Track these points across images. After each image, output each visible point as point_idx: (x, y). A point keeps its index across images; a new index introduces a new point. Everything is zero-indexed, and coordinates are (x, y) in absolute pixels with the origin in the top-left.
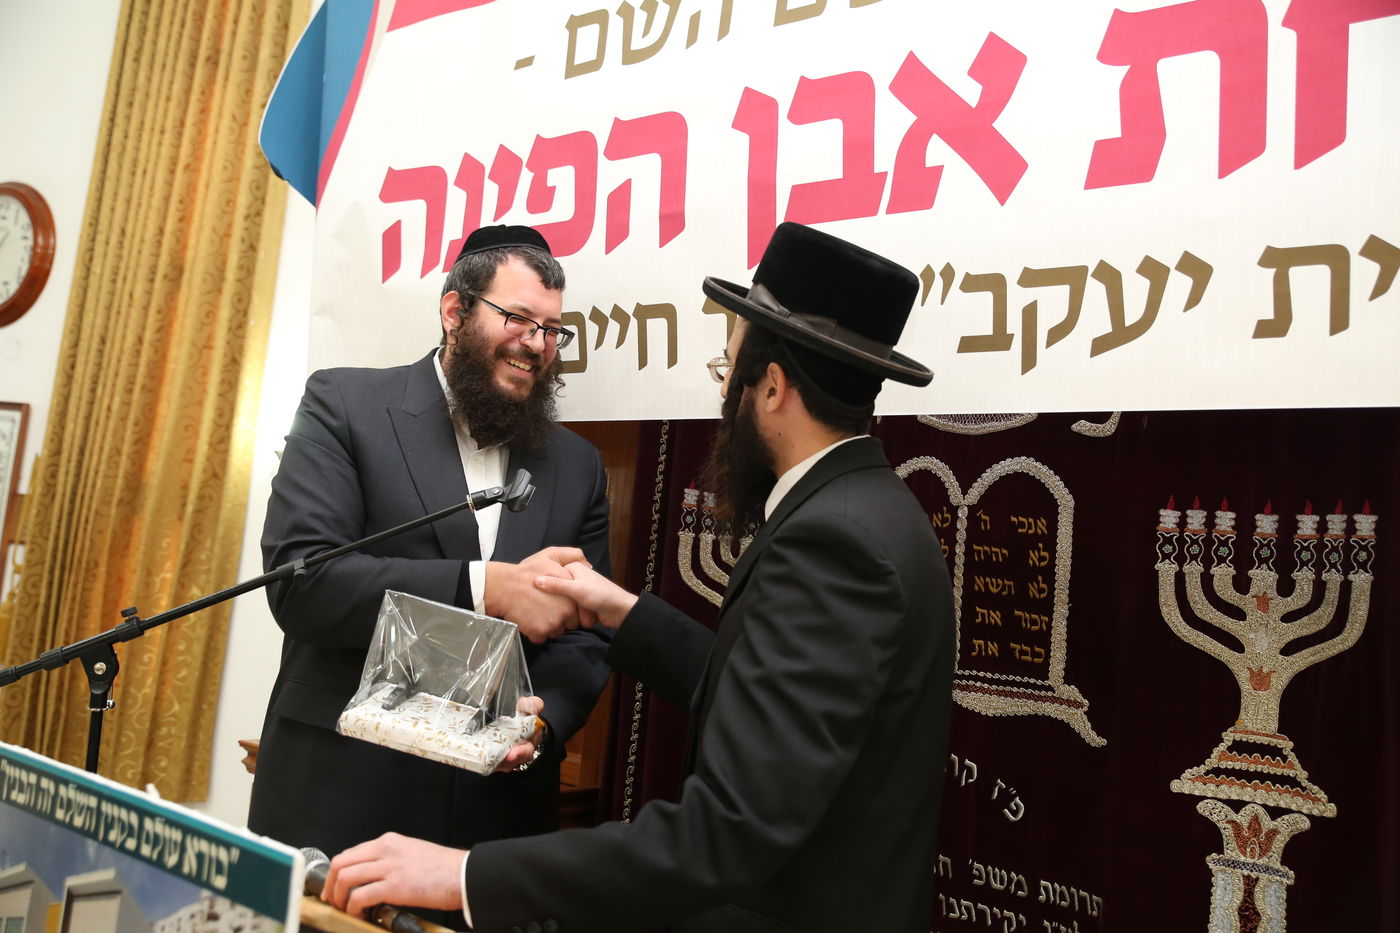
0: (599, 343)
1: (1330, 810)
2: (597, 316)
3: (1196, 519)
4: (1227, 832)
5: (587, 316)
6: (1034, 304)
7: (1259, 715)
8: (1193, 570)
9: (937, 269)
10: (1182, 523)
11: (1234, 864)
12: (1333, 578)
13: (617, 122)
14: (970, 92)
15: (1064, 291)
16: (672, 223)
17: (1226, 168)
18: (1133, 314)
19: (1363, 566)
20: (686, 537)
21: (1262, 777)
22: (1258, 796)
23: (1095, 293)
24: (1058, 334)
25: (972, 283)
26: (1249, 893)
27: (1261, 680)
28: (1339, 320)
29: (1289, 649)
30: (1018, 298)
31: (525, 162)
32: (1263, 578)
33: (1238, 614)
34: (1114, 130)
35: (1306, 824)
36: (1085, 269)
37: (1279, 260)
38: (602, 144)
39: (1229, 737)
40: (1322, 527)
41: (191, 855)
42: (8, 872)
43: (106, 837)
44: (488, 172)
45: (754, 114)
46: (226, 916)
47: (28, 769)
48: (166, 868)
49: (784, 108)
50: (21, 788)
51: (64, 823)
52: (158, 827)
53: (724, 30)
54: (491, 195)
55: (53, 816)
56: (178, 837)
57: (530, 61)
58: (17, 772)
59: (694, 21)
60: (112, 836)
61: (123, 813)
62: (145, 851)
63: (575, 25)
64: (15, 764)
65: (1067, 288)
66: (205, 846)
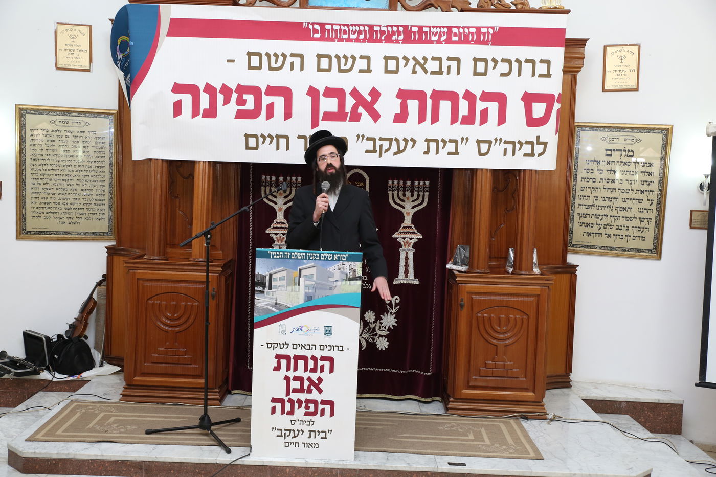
0: (263, 143)
1: (421, 237)
2: (262, 136)
3: (396, 182)
4: (403, 244)
5: (259, 136)
6: (382, 144)
7: (408, 221)
8: (395, 193)
9: (361, 135)
10: (393, 183)
11: (404, 250)
12: (421, 194)
13: (268, 86)
14: (369, 99)
15: (388, 142)
16: (288, 115)
17: (419, 123)
18: (402, 148)
19: (427, 191)
20: (263, 189)
21: (408, 232)
22: (408, 236)
23: (394, 143)
24: (387, 151)
25: (368, 139)
26: (407, 255)
27: (408, 214)
28: (437, 153)
29: (413, 207)
30: (378, 143)
31: (234, 90)
32: (408, 194)
33: (404, 201)
34: (399, 112)
35: (417, 240)
36: (392, 138)
37: (428, 141)
38: (263, 91)
39: (402, 225)
40: (419, 184)
41: (336, 257)
42: (277, 270)
43: (309, 259)
44: (218, 91)
45: (313, 92)
46: (347, 264)
47: (279, 252)
48: (329, 260)
49: (321, 93)
50: (277, 255)
51: (295, 259)
52: (325, 255)
53: (302, 69)
54: (220, 98)
55: (290, 258)
56: (332, 255)
57: (233, 61)
58: (275, 253)
59: (292, 64)
60: (311, 258)
61: (314, 254)
62: (322, 259)
63: (250, 54)
64: (274, 251)
65: (389, 142)
66: (339, 255)
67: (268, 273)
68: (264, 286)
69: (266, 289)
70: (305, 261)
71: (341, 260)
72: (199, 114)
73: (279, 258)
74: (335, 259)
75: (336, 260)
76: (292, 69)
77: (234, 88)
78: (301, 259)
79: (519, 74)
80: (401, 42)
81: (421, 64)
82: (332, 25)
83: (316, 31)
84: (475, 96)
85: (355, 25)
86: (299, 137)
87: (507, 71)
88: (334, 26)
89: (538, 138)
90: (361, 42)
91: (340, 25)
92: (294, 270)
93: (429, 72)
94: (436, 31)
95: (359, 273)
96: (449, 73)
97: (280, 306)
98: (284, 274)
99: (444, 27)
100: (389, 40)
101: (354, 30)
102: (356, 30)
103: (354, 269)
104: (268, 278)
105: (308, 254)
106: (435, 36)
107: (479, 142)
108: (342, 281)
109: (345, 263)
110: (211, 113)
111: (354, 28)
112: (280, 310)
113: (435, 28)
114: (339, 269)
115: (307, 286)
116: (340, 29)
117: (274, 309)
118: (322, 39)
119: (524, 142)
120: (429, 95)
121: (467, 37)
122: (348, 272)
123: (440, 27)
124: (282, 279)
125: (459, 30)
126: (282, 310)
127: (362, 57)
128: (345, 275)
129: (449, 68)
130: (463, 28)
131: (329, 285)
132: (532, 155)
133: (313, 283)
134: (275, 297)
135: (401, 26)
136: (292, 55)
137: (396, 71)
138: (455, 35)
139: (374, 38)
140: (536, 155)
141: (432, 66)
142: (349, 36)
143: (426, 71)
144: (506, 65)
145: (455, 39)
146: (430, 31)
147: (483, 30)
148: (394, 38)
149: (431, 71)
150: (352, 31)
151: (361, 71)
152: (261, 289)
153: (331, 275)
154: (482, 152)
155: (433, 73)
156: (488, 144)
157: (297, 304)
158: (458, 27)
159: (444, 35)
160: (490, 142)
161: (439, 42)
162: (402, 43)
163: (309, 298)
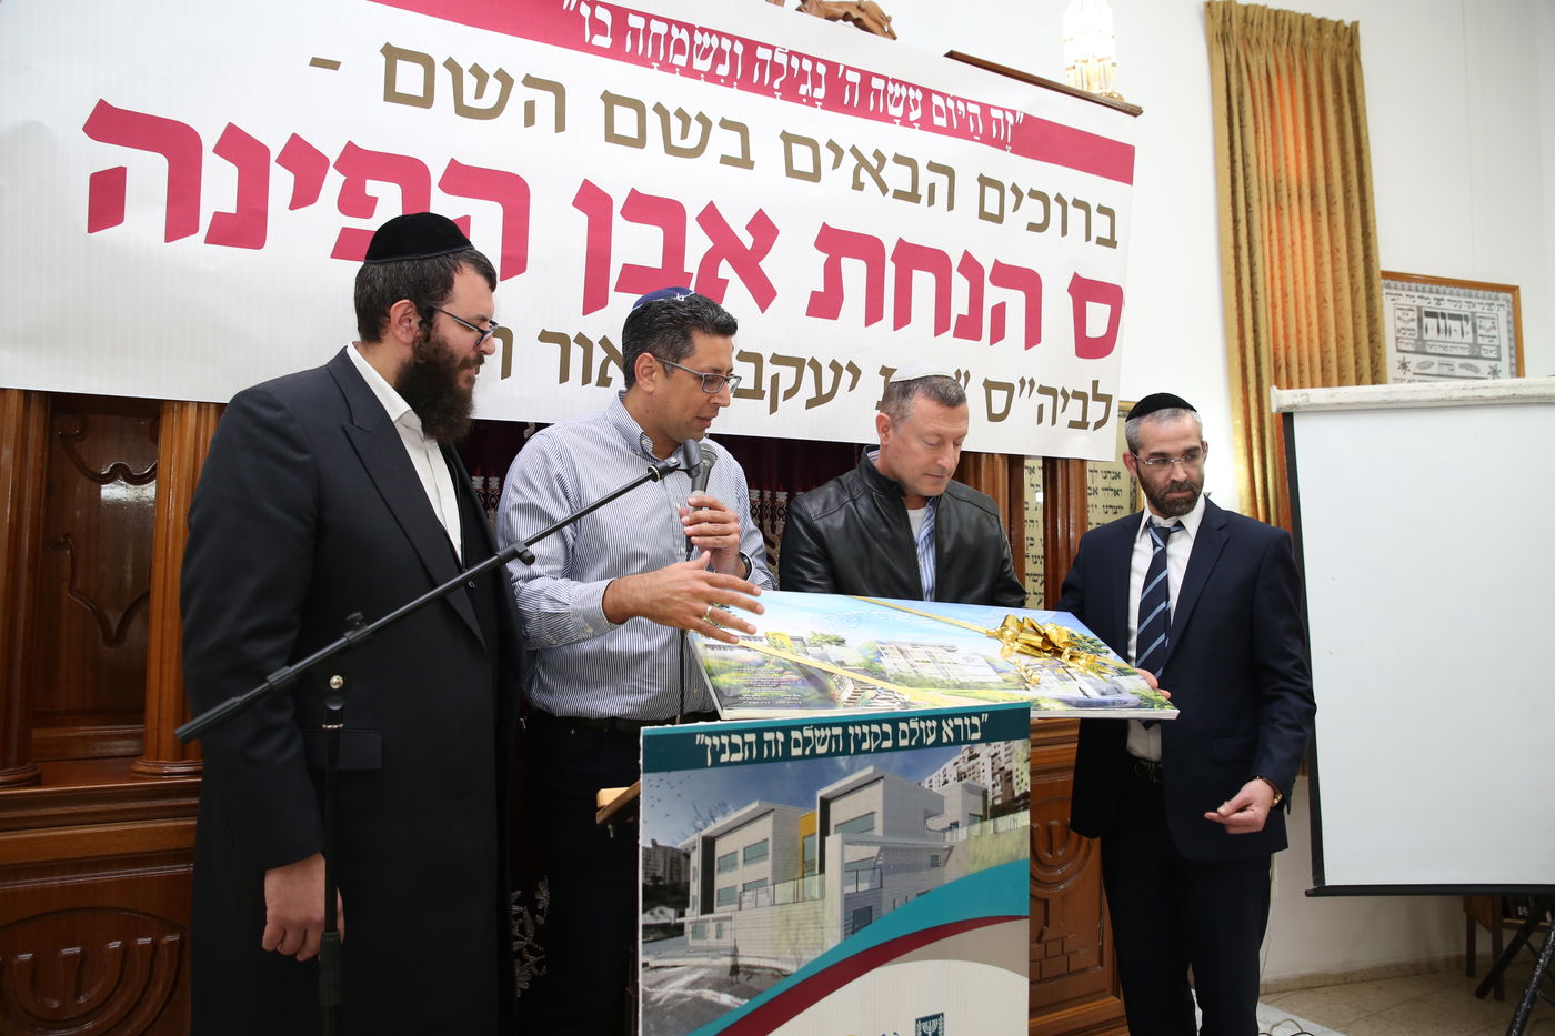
6: (777, 375)
13: (454, 165)
14: (747, 240)
15: (793, 370)
17: (868, 322)
18: (826, 389)
23: (809, 373)
24: (790, 393)
30: (769, 370)
31: (332, 163)
34: (820, 287)
36: (805, 360)
38: (436, 175)
41: (948, 733)
42: (735, 816)
43: (859, 751)
44: (274, 155)
45: (591, 200)
46: (984, 751)
47: (741, 732)
48: (926, 746)
49: (618, 206)
50: (734, 748)
51: (803, 757)
52: (914, 725)
53: (560, 125)
54: (281, 182)
55: (787, 756)
56: (934, 723)
57: (334, 65)
58: (725, 740)
59: (530, 108)
60: (865, 746)
61: (875, 728)
62: (903, 742)
63: (392, 54)
64: (719, 734)
65: (795, 369)
66: (958, 721)
67: (696, 838)
68: (681, 903)
69: (692, 914)
70: (842, 761)
71: (967, 741)
72: (194, 229)
73: (743, 762)
74: (945, 740)
75: (949, 743)
76: (530, 120)
77: (333, 155)
78: (829, 754)
79: (1064, 232)
80: (819, 104)
81: (870, 167)
82: (648, 17)
83: (598, 27)
84: (980, 269)
85: (711, 32)
86: (545, 337)
87: (1040, 220)
88: (653, 22)
89: (1095, 384)
90: (722, 84)
91: (670, 22)
92: (801, 806)
93: (890, 193)
94: (897, 95)
95: (1023, 783)
96: (931, 202)
97: (752, 974)
98: (763, 830)
99: (915, 87)
100: (790, 93)
101: (706, 45)
102: (711, 46)
103: (1008, 768)
104: (696, 860)
105: (851, 730)
106: (896, 105)
107: (989, 386)
108: (970, 824)
109: (979, 749)
110: (244, 228)
111: (706, 40)
112: (748, 993)
113: (897, 85)
114: (961, 776)
115: (851, 870)
116: (669, 36)
117: (726, 999)
118: (615, 53)
119: (1070, 393)
120: (889, 251)
121: (963, 122)
122: (986, 780)
123: (908, 85)
124: (754, 853)
125: (946, 102)
126: (760, 992)
127: (725, 124)
128: (980, 799)
129: (932, 187)
130: (955, 99)
131: (930, 850)
132: (1083, 424)
133: (873, 851)
134: (727, 941)
135: (823, 61)
136: (530, 81)
137: (815, 176)
138: (939, 112)
139: (755, 80)
140: (1091, 426)
141: (897, 177)
142: (690, 61)
143: (884, 189)
144: (1039, 204)
145: (940, 122)
146: (886, 91)
147: (996, 114)
148: (803, 90)
149: (896, 191)
150: (699, 47)
151: (725, 160)
152: (668, 915)
153: (934, 807)
154: (994, 411)
155: (899, 194)
156: (1005, 394)
157: (819, 953)
158: (944, 96)
159: (916, 108)
160: (1009, 388)
161: (905, 121)
162: (822, 107)
163: (859, 915)
